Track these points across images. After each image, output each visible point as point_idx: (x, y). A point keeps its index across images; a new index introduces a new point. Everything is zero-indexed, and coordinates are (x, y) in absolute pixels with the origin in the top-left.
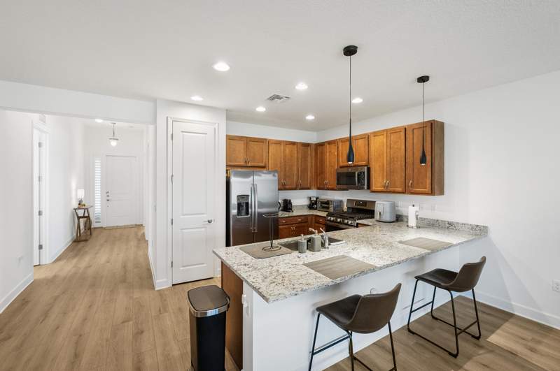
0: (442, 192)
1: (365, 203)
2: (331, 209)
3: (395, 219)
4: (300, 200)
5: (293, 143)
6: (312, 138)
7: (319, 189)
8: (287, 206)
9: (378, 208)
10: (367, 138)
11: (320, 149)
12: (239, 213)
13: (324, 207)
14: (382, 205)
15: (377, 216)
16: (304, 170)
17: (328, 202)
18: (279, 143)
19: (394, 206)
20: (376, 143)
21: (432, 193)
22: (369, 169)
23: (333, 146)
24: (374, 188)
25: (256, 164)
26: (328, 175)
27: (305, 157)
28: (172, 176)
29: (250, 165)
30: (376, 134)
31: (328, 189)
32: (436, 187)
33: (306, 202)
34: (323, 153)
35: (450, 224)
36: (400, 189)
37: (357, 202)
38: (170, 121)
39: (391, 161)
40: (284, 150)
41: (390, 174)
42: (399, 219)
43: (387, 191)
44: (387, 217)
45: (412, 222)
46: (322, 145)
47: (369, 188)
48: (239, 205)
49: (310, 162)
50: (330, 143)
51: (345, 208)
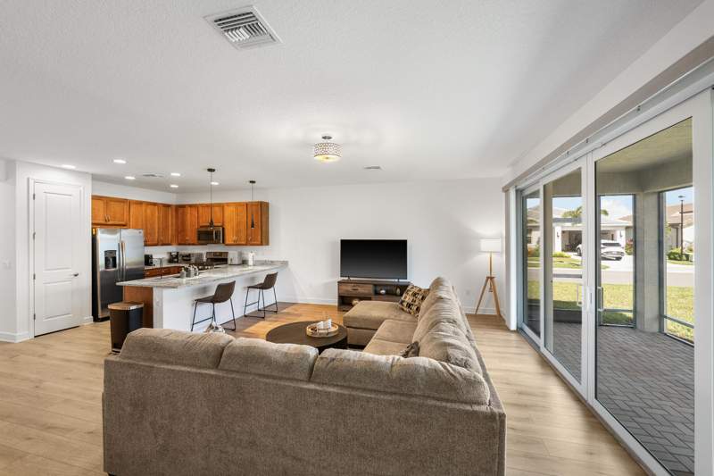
0: (267, 244)
1: (221, 254)
2: (193, 260)
3: (241, 262)
4: (160, 254)
5: (155, 204)
6: (172, 200)
7: (179, 244)
8: (148, 260)
9: (230, 257)
10: (222, 206)
11: (180, 211)
12: (107, 266)
13: (184, 260)
14: (233, 254)
15: (229, 262)
16: (166, 227)
17: (189, 256)
18: (140, 203)
19: (240, 254)
20: (229, 212)
21: (261, 244)
22: (223, 229)
23: (193, 209)
24: (227, 242)
25: (117, 222)
26: (189, 233)
27: (166, 217)
28: (34, 234)
29: (110, 223)
30: (228, 204)
31: (189, 244)
32: (264, 241)
33: (166, 257)
34: (184, 214)
35: (272, 262)
36: (243, 243)
37: (215, 253)
38: (31, 182)
39: (238, 224)
40: (146, 211)
41: (238, 232)
42: (244, 263)
43: (237, 244)
44: (236, 261)
45: (251, 262)
46: (183, 207)
47: (223, 242)
48: (107, 259)
49: (171, 220)
50: (191, 206)
51: (205, 259)
